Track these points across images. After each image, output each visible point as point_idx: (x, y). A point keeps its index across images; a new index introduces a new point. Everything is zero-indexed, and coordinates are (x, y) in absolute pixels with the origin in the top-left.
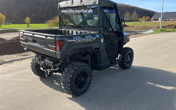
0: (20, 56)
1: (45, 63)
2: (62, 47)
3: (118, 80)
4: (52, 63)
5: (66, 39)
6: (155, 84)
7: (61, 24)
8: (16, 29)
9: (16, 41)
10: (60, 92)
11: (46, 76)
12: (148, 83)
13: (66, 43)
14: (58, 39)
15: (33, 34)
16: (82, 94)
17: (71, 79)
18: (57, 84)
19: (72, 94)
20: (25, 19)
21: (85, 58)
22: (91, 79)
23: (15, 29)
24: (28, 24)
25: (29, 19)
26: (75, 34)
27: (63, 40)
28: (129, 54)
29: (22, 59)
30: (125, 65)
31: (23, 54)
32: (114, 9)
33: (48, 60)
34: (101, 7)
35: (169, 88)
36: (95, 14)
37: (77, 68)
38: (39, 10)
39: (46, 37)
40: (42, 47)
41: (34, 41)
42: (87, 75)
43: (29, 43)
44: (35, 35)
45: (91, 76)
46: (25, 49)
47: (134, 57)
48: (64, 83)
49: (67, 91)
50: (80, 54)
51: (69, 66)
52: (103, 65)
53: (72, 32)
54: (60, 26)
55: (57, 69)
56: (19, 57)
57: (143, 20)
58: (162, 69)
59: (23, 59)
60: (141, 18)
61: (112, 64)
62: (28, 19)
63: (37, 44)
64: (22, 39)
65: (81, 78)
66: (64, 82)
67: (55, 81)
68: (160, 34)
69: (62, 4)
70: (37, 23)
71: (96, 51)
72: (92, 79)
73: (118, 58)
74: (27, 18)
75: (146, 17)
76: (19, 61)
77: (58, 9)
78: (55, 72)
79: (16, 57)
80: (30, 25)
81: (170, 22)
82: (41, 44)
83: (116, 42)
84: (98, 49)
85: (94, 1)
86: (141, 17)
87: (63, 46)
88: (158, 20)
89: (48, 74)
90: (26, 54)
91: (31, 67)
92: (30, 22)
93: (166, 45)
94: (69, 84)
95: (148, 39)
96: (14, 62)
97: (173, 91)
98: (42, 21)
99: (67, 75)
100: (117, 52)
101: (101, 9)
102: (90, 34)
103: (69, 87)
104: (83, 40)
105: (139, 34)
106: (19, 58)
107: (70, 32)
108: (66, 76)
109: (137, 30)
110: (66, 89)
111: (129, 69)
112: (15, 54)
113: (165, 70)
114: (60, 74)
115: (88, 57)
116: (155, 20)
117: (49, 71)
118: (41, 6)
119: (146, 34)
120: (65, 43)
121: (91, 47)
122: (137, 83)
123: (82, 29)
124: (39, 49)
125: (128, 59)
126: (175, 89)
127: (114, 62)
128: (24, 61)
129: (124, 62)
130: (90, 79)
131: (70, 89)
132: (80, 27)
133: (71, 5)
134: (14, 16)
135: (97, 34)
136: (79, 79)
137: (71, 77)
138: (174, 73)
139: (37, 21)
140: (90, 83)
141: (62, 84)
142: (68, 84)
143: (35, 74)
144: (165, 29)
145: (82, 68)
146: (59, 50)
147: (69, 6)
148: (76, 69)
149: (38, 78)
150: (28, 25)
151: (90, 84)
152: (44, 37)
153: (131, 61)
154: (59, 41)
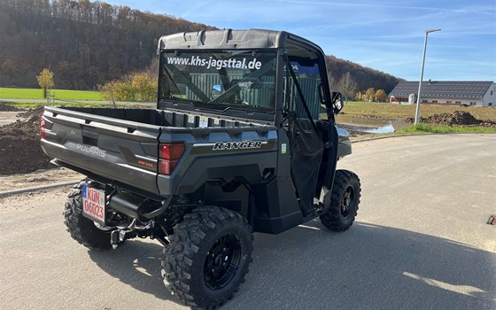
0: (25, 181)
1: (113, 205)
2: (177, 163)
3: (322, 262)
4: (136, 208)
5: (189, 139)
6: (425, 276)
7: (164, 95)
8: (11, 103)
9: (13, 138)
10: (153, 296)
11: (114, 246)
12: (405, 273)
13: (188, 150)
14: (165, 138)
15: (88, 121)
16: (221, 305)
17: (194, 257)
18: (142, 270)
19: (194, 304)
20: (38, 74)
21: (230, 197)
22: (249, 260)
23: (5, 102)
24: (45, 88)
25: (51, 77)
26: (203, 124)
27: (182, 142)
28: (348, 191)
29: (32, 192)
30: (339, 219)
31: (33, 176)
32: (316, 65)
33: (122, 198)
34: (285, 55)
35: (464, 290)
36: (266, 74)
37: (213, 226)
38: (81, 53)
39: (131, 129)
40: (113, 158)
41: (88, 141)
42: (239, 247)
43: (71, 146)
44: (92, 124)
45: (250, 250)
46: (52, 162)
47: (360, 199)
48: (172, 269)
49: (181, 293)
50: (221, 183)
51: (190, 219)
52: (282, 217)
53: (197, 119)
54: (159, 100)
55: (148, 227)
56: (20, 184)
57: (368, 98)
58: (438, 236)
59: (35, 190)
60: (363, 93)
61: (305, 216)
62: (46, 76)
63: (97, 148)
64: (48, 131)
65: (221, 255)
66: (171, 266)
67: (136, 261)
68: (418, 137)
69: (171, 40)
70: (73, 88)
71: (266, 177)
72: (252, 261)
73: (321, 200)
74: (45, 71)
75: (375, 91)
76: (23, 197)
77: (158, 53)
78: (140, 236)
79: (11, 184)
80: (52, 92)
81: (437, 108)
82: (109, 151)
83: (315, 154)
84: (272, 170)
85: (266, 39)
86: (363, 90)
87: (179, 159)
88: (407, 100)
89: (121, 240)
90: (42, 175)
91: (67, 216)
92: (52, 84)
93: (437, 169)
94: (188, 272)
95: (387, 149)
96: (6, 199)
97: (474, 298)
98: (89, 84)
99: (183, 247)
100: (316, 180)
101: (285, 60)
102: (253, 129)
103: (187, 282)
104: (235, 144)
105: (362, 134)
106: (21, 187)
107: (191, 119)
108: (180, 249)
109: (353, 125)
110: (177, 288)
111: (347, 231)
112: (9, 174)
113: (444, 237)
114: (156, 241)
115: (241, 194)
116: (400, 100)
117: (123, 233)
118: (88, 40)
119: (381, 135)
120: (185, 150)
121: (256, 165)
122: (374, 272)
123: (228, 114)
124: (104, 163)
125: (345, 204)
126: (479, 293)
127: (309, 211)
128: (37, 197)
129: (336, 212)
130: (248, 258)
131: (189, 289)
132: (222, 107)
133: (199, 45)
134: (5, 63)
135: (272, 129)
136: (217, 259)
137: (196, 251)
138: (470, 248)
139: (73, 83)
140: (245, 271)
141: (163, 272)
142: (185, 273)
143: (75, 238)
144: (427, 125)
145: (228, 226)
146: (167, 171)
147: (191, 48)
148: (210, 229)
149: (82, 250)
150: (45, 92)
151: (244, 275)
152: (125, 131)
153: (352, 211)
154: (171, 143)
